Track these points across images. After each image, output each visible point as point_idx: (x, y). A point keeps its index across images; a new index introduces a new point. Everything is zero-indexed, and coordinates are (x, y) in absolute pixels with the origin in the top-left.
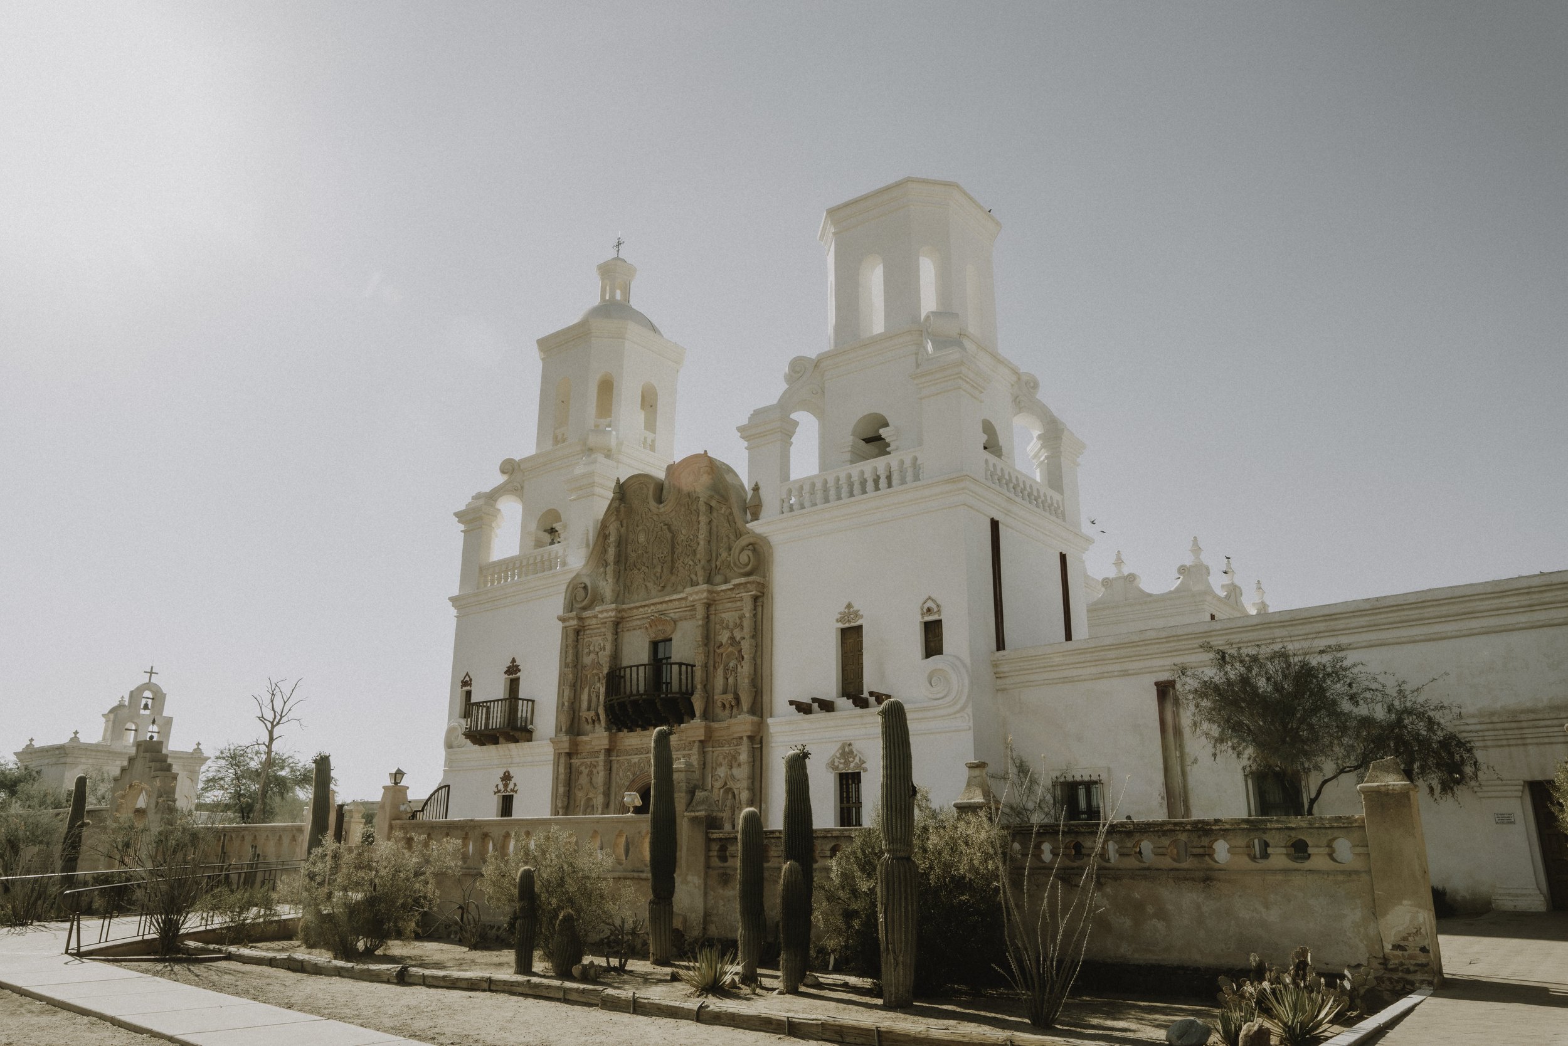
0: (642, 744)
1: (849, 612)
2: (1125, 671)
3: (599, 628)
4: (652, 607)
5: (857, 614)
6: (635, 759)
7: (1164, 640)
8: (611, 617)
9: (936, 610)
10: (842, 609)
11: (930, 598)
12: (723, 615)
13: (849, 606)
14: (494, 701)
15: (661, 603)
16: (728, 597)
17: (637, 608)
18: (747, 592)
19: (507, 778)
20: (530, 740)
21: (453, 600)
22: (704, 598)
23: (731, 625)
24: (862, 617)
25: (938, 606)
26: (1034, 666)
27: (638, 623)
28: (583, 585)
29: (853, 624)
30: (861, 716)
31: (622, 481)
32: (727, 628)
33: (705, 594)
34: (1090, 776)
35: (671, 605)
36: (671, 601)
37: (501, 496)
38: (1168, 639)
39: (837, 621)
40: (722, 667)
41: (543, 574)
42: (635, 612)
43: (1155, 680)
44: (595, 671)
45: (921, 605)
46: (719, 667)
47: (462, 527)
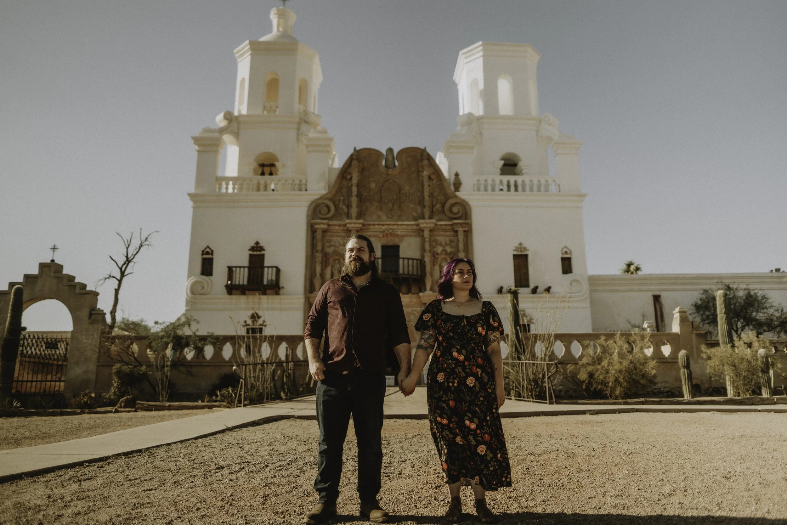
1: (521, 247)
2: (641, 289)
4: (386, 226)
5: (525, 249)
7: (659, 279)
8: (357, 227)
9: (569, 252)
10: (517, 245)
11: (565, 247)
12: (438, 238)
13: (521, 244)
14: (240, 267)
15: (394, 225)
16: (443, 228)
17: (374, 225)
18: (462, 228)
19: (255, 317)
20: (277, 293)
21: (190, 195)
22: (432, 227)
23: (443, 243)
24: (528, 250)
25: (571, 251)
27: (373, 234)
28: (325, 205)
29: (523, 253)
30: (533, 298)
31: (357, 149)
32: (440, 244)
35: (400, 227)
36: (402, 225)
37: (225, 134)
39: (514, 250)
40: (438, 265)
42: (372, 227)
43: (653, 294)
44: (337, 257)
45: (561, 249)
46: (436, 265)
47: (197, 147)
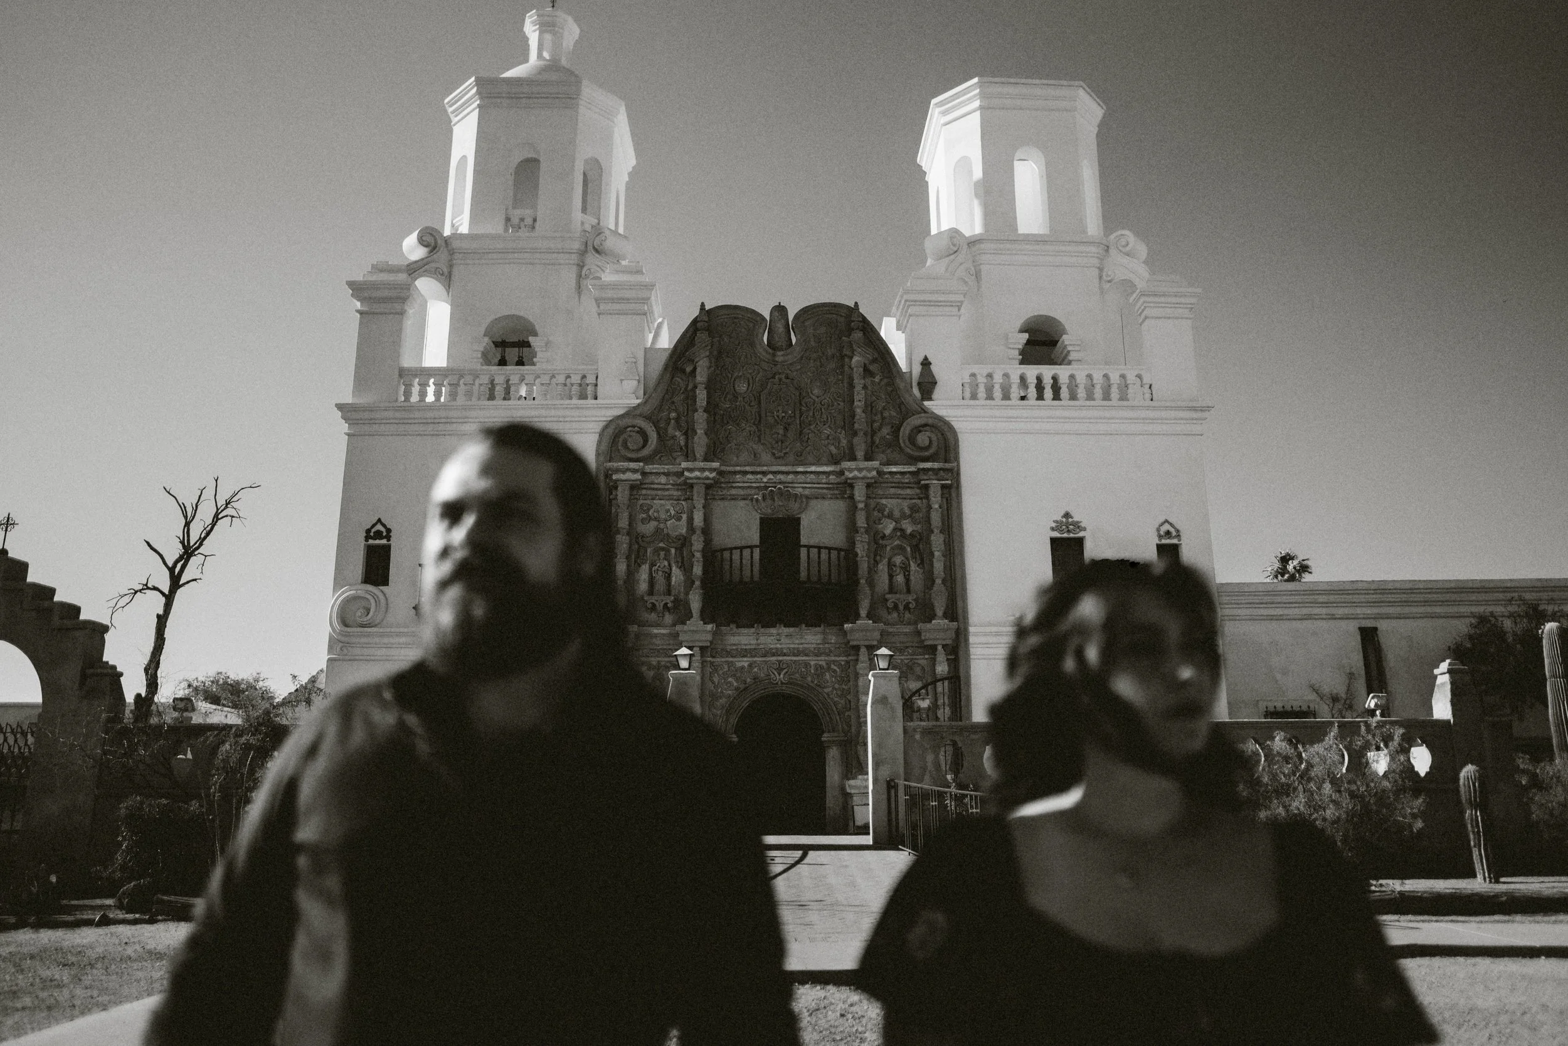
0: (758, 645)
1: (1067, 521)
2: (1333, 615)
3: (668, 490)
4: (770, 476)
5: (1078, 526)
6: (744, 662)
7: (1373, 592)
8: (707, 478)
9: (1174, 533)
10: (1059, 517)
11: (1167, 521)
12: (884, 502)
13: (1067, 515)
15: (787, 473)
16: (897, 481)
17: (744, 473)
18: (938, 480)
21: (342, 408)
22: (871, 478)
23: (897, 514)
24: (1084, 529)
25: (1178, 531)
26: (1243, 602)
27: (741, 492)
28: (637, 429)
29: (1072, 535)
31: (707, 308)
32: (890, 516)
33: (874, 473)
34: (1300, 707)
35: (801, 478)
36: (804, 473)
37: (422, 276)
38: (1376, 591)
39: (1053, 529)
40: (885, 561)
41: (568, 402)
42: (737, 478)
43: (1358, 626)
44: (661, 545)
45: (1157, 526)
46: (881, 561)
47: (358, 305)
